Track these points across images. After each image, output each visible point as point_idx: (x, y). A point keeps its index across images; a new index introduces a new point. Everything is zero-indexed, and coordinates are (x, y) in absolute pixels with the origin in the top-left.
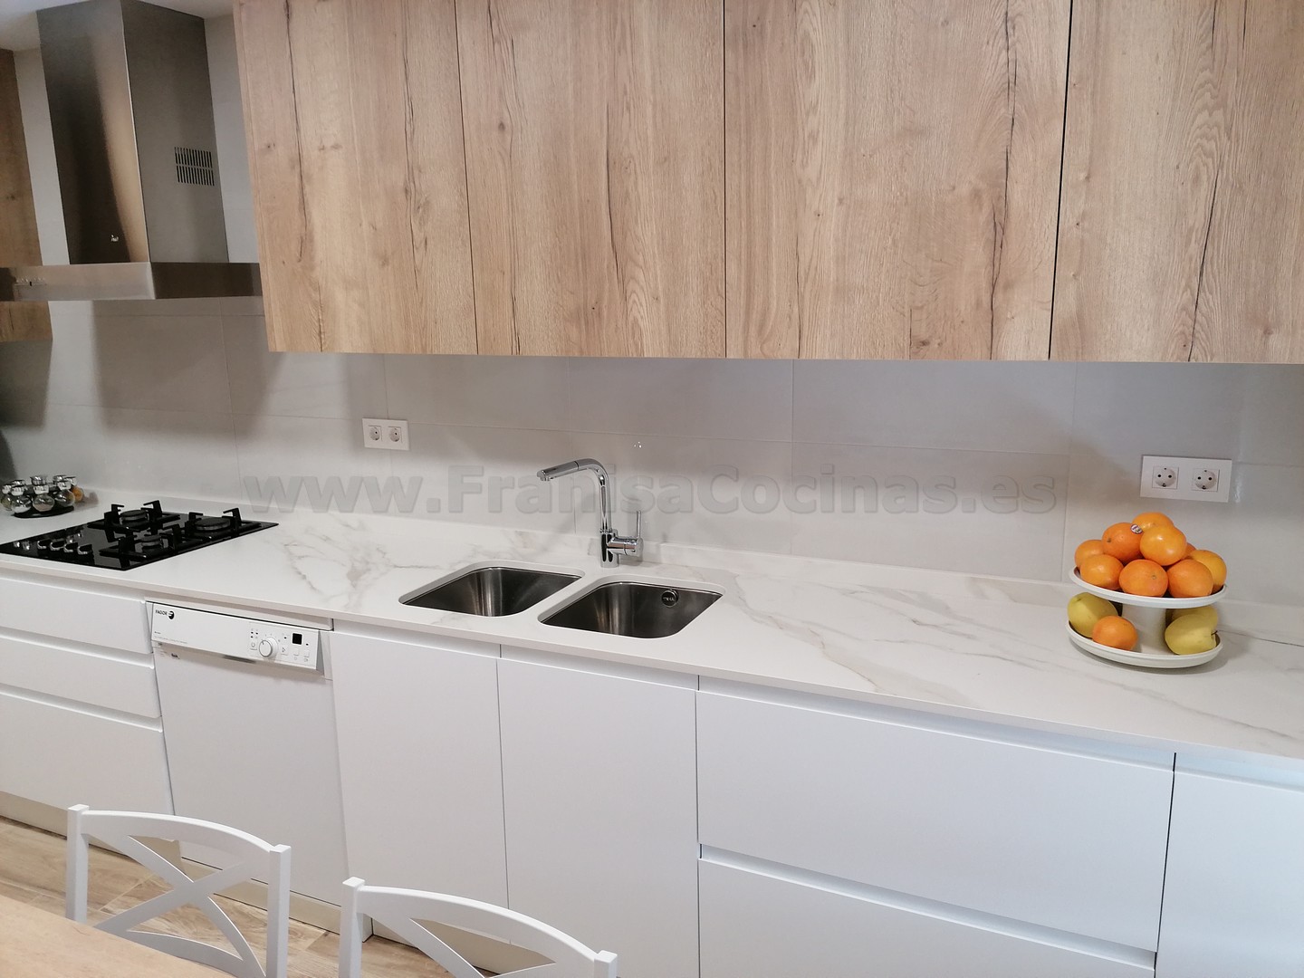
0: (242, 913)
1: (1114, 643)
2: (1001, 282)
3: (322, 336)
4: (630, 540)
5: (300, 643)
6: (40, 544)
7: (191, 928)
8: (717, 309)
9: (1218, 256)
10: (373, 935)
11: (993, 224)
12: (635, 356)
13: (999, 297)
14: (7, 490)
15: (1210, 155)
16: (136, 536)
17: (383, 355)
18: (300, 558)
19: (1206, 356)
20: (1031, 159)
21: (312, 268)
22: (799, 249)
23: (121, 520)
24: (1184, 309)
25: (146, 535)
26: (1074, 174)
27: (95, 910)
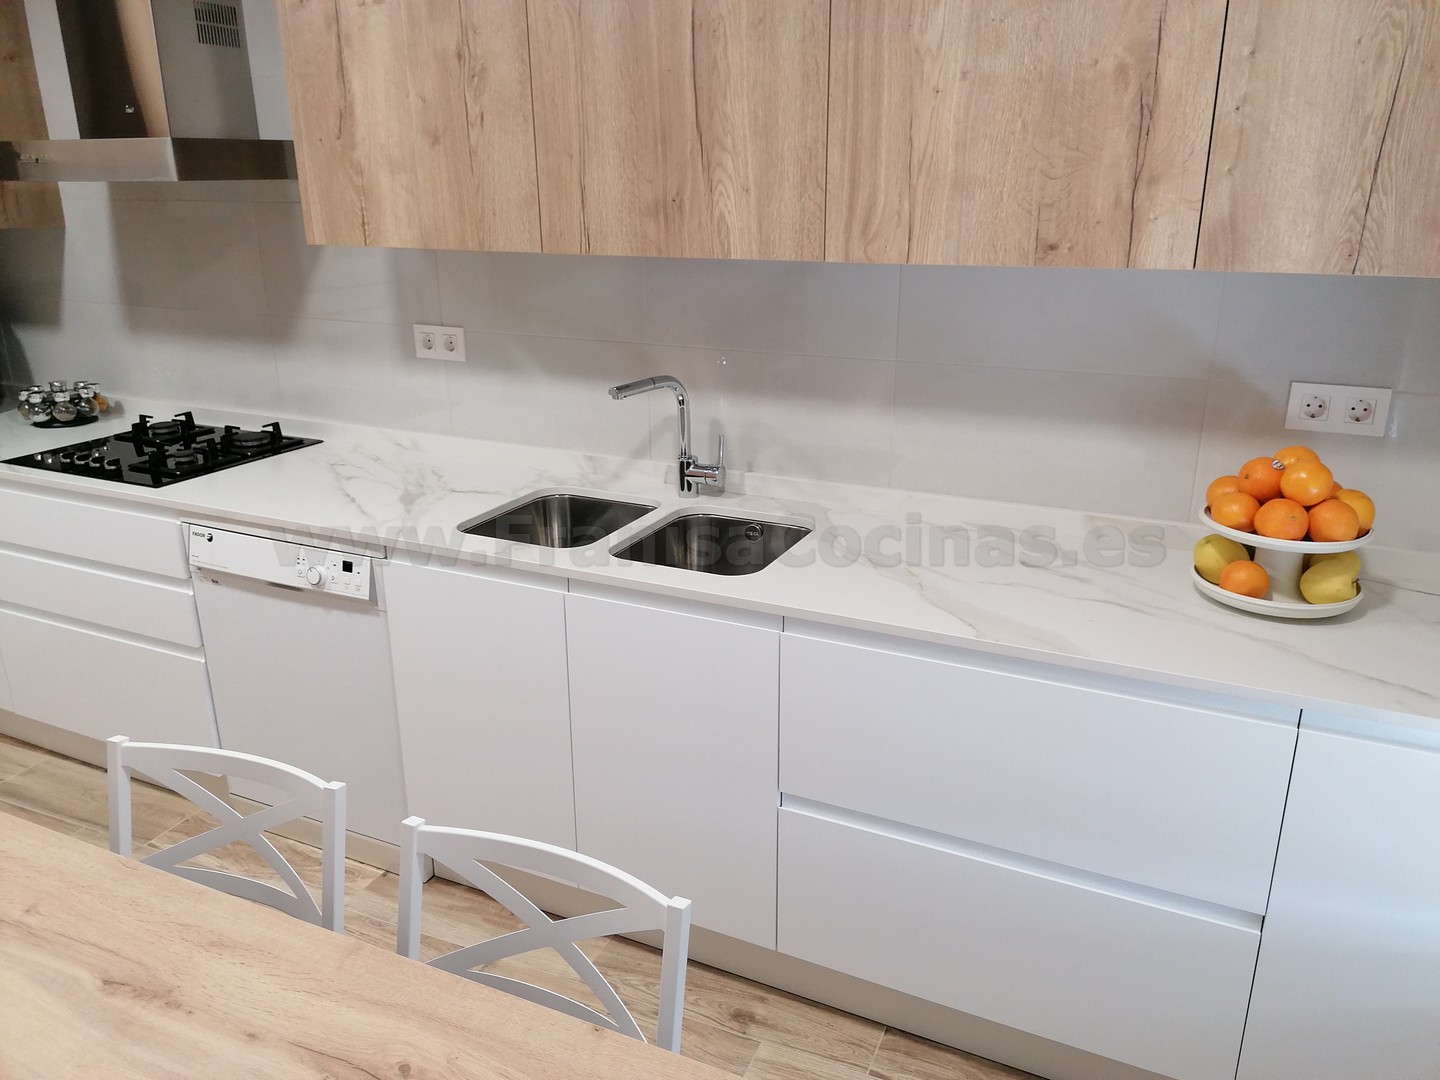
0: (295, 852)
1: (1245, 590)
2: (1145, 175)
3: (366, 228)
4: (711, 468)
5: (351, 571)
6: (64, 457)
7: (242, 866)
8: (815, 203)
9: (1397, 152)
10: (434, 876)
11: (1139, 107)
12: (720, 257)
13: (1142, 194)
14: (23, 396)
15: (1398, 26)
16: (168, 450)
17: (434, 251)
18: (349, 479)
19: (1373, 267)
20: (1188, 29)
21: (353, 147)
22: (913, 132)
23: (150, 432)
24: (1353, 212)
25: (178, 450)
26: (1237, 49)
27: (141, 845)
